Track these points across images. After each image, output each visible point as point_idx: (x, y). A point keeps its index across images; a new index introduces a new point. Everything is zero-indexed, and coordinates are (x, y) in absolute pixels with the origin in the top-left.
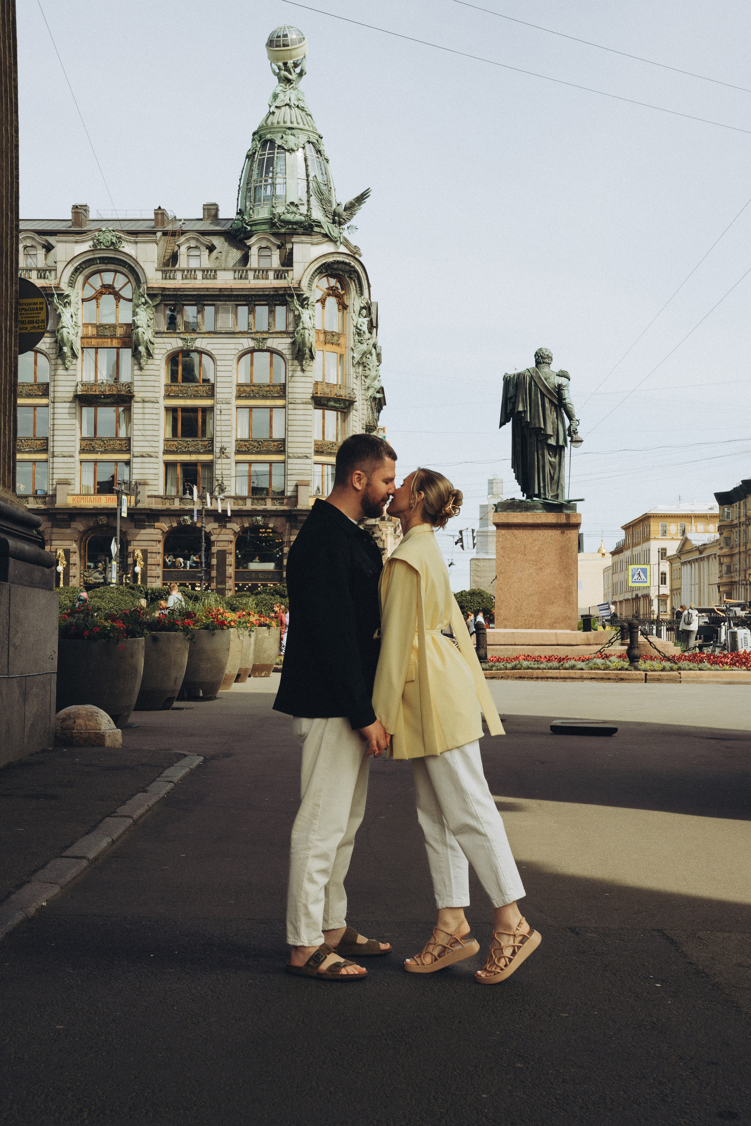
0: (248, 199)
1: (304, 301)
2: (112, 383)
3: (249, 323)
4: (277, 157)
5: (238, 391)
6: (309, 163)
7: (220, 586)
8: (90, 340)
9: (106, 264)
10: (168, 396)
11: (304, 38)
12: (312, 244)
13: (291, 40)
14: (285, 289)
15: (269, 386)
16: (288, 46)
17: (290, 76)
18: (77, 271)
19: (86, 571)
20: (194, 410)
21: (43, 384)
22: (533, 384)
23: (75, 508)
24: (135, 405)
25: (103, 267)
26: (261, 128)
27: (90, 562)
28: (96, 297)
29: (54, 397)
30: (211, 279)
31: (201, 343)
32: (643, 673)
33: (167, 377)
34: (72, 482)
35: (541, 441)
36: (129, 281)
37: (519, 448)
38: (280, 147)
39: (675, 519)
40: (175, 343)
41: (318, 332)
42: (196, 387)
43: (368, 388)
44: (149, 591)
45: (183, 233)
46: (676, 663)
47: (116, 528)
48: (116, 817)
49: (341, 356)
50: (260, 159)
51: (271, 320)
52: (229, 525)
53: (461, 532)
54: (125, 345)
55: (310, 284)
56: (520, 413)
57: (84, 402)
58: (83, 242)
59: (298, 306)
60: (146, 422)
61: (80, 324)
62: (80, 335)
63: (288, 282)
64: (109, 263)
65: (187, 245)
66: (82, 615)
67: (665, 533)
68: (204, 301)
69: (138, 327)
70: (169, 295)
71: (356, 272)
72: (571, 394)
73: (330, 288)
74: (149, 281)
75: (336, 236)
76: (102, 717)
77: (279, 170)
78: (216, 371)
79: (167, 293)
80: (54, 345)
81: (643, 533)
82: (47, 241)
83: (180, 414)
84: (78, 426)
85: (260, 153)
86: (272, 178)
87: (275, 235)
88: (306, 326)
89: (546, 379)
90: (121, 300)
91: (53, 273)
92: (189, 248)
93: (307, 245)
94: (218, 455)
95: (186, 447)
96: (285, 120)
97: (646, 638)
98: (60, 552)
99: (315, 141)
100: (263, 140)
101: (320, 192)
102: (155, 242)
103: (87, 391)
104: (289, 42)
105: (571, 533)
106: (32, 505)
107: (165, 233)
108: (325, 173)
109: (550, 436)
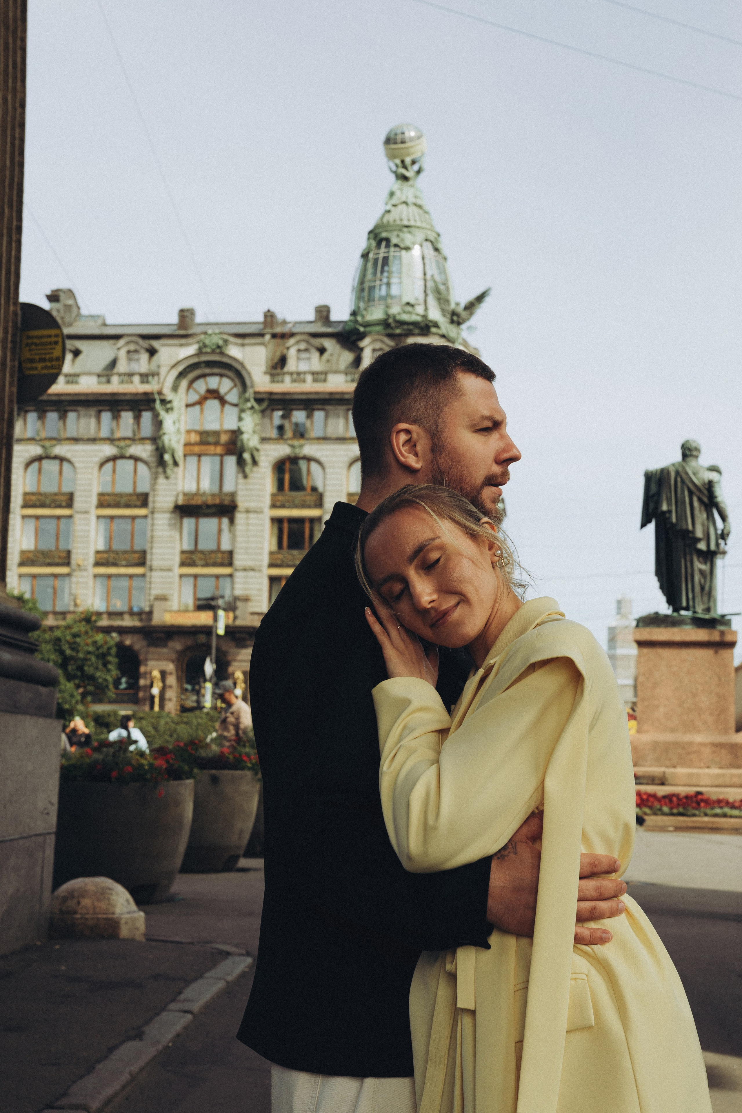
0: (362, 300)
2: (216, 492)
4: (393, 256)
6: (427, 261)
8: (192, 447)
9: (212, 367)
10: (274, 506)
11: (422, 136)
13: (410, 138)
16: (405, 142)
17: (407, 174)
18: (181, 375)
19: (182, 694)
20: (300, 521)
21: (142, 494)
22: (679, 479)
23: (173, 626)
24: (239, 515)
25: (207, 371)
26: (376, 227)
27: (188, 682)
28: (201, 402)
29: (154, 508)
30: (320, 382)
31: (309, 449)
33: (273, 486)
34: (171, 597)
35: (689, 546)
36: (235, 386)
37: (663, 553)
38: (396, 246)
40: (281, 450)
42: (304, 495)
45: (292, 335)
47: (210, 648)
50: (374, 259)
54: (229, 452)
56: (664, 513)
57: (185, 513)
58: (188, 345)
60: (250, 534)
61: (183, 430)
62: (182, 442)
64: (214, 367)
65: (297, 348)
68: (314, 405)
69: (243, 433)
70: (278, 400)
72: (723, 490)
75: (454, 336)
76: (117, 894)
77: (394, 270)
78: (325, 478)
79: (275, 397)
82: (151, 346)
83: (286, 526)
84: (178, 538)
85: (375, 252)
86: (387, 277)
87: (390, 336)
89: (694, 474)
90: (227, 405)
91: (156, 378)
92: (299, 351)
96: (402, 217)
98: (156, 674)
99: (433, 239)
100: (378, 239)
101: (437, 291)
102: (263, 344)
103: (188, 500)
104: (407, 139)
105: (724, 653)
106: (127, 622)
107: (274, 336)
108: (443, 271)
109: (699, 540)
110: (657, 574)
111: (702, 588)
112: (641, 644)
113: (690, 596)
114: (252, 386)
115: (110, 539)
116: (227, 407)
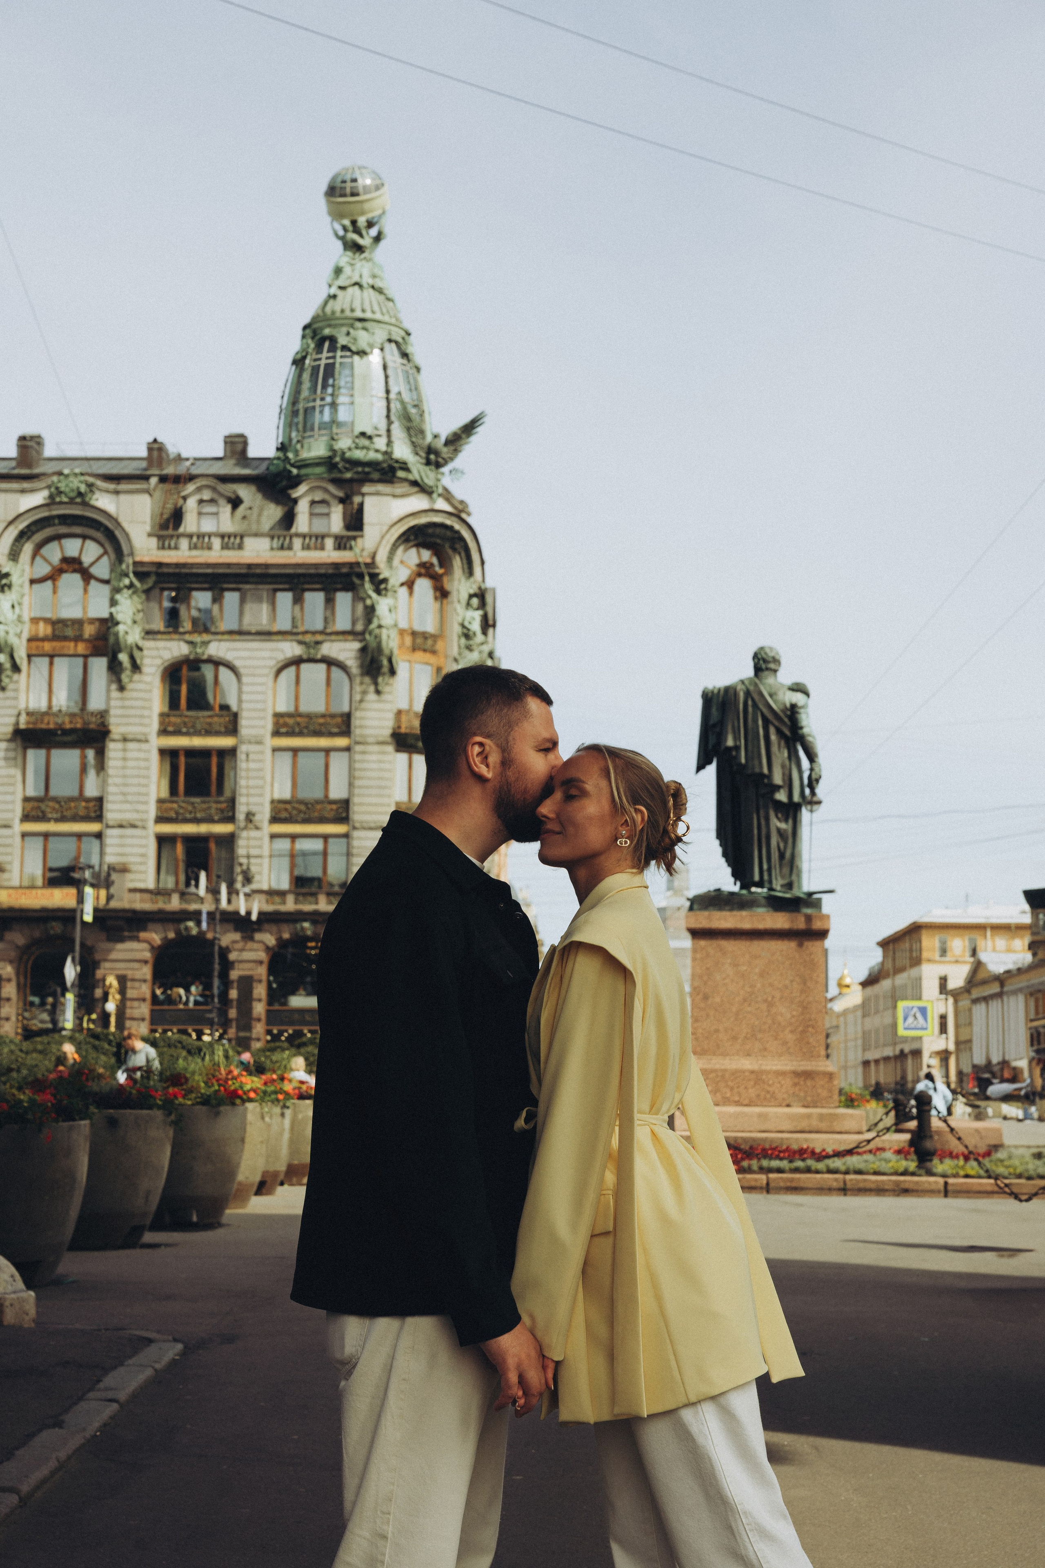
0: (294, 428)
1: (380, 585)
2: (75, 711)
3: (293, 619)
4: (340, 363)
5: (276, 724)
6: (390, 372)
7: (242, 1034)
8: (41, 644)
9: (69, 525)
10: (164, 732)
11: (382, 185)
12: (394, 496)
13: (365, 187)
14: (351, 565)
15: (323, 716)
16: (357, 195)
17: (361, 241)
18: (23, 536)
19: (26, 1010)
20: (205, 753)
22: (750, 703)
23: (11, 910)
24: (112, 745)
25: (63, 530)
26: (315, 319)
27: (34, 994)
28: (53, 576)
30: (233, 548)
31: (217, 649)
32: (941, 1180)
33: (162, 703)
34: (8, 867)
35: (763, 796)
36: (106, 552)
37: (727, 806)
38: (345, 348)
39: (961, 931)
40: (175, 649)
41: (402, 632)
42: (210, 717)
45: (191, 478)
47: (73, 941)
50: (313, 367)
51: (328, 613)
52: (258, 936)
54: (97, 652)
55: (390, 559)
56: (729, 749)
57: (30, 741)
58: (33, 491)
59: (370, 592)
60: (129, 772)
61: (26, 617)
62: (25, 635)
63: (356, 555)
64: (73, 524)
65: (197, 497)
67: (944, 952)
68: (224, 583)
69: (118, 623)
70: (169, 575)
71: (462, 539)
72: (811, 718)
73: (422, 565)
74: (136, 552)
75: (431, 484)
77: (342, 383)
78: (240, 692)
79: (166, 571)
81: (911, 950)
83: (182, 760)
84: (19, 779)
85: (314, 357)
86: (332, 395)
87: (336, 482)
88: (383, 623)
89: (771, 695)
92: (201, 501)
93: (385, 498)
94: (242, 825)
95: (190, 812)
96: (354, 306)
99: (400, 340)
100: (318, 337)
101: (406, 417)
102: (147, 491)
103: (35, 723)
104: (361, 190)
105: (812, 946)
107: (163, 479)
108: (415, 388)
109: (778, 788)
110: (719, 836)
111: (782, 856)
112: (696, 933)
113: (765, 867)
114: (132, 554)
116: (93, 582)
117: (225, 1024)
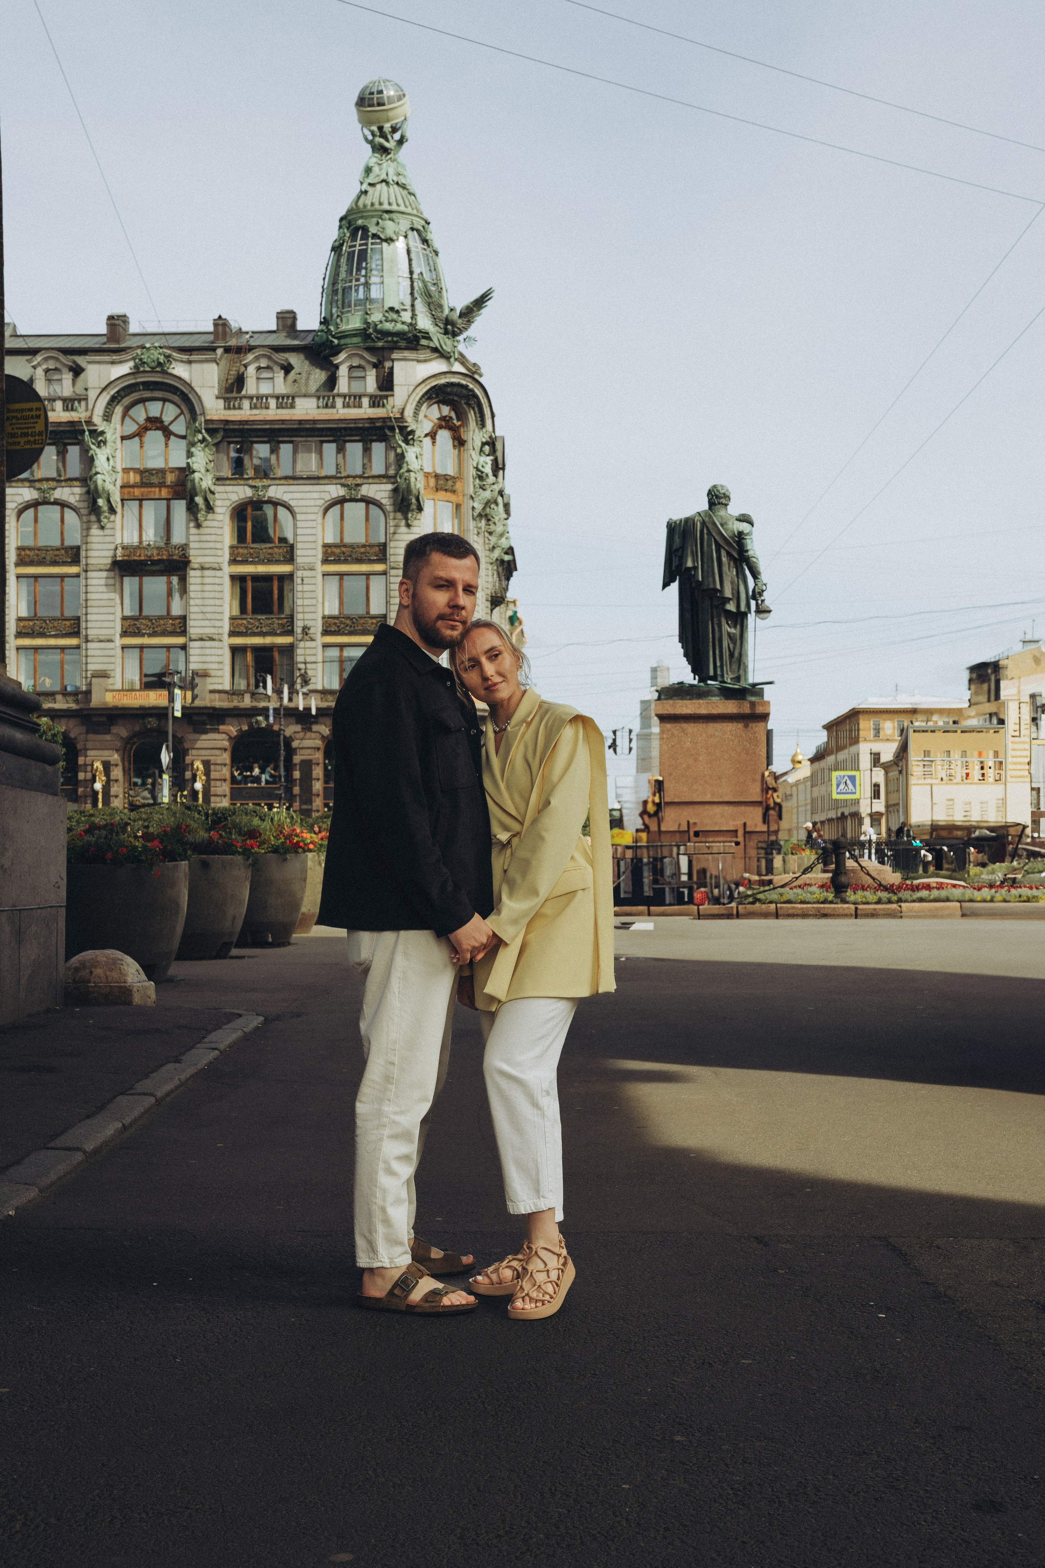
0: (334, 305)
1: (408, 436)
2: (162, 544)
3: (337, 465)
4: (372, 249)
5: (325, 553)
6: (413, 256)
7: (304, 807)
8: (131, 490)
9: (152, 390)
10: (233, 561)
11: (404, 95)
12: (418, 361)
13: (388, 97)
14: (384, 419)
15: (364, 546)
16: (384, 105)
17: (387, 145)
18: (114, 400)
19: (131, 789)
20: (267, 578)
21: (72, 548)
22: (705, 531)
23: (116, 708)
24: (192, 573)
25: (147, 394)
26: (350, 212)
27: (137, 776)
28: (140, 434)
29: (87, 565)
30: (287, 408)
31: (275, 492)
32: (853, 907)
33: (232, 536)
34: (112, 673)
35: (717, 607)
36: (182, 413)
37: (688, 616)
38: (375, 236)
39: (892, 715)
40: (241, 492)
41: (427, 475)
42: (270, 548)
43: (494, 548)
44: (210, 812)
45: (251, 349)
46: (895, 894)
47: (167, 733)
48: (133, 1094)
49: (458, 507)
50: (349, 253)
51: (366, 460)
52: (315, 728)
53: (614, 732)
54: (178, 496)
55: (416, 414)
56: (689, 569)
57: (125, 570)
58: (121, 362)
59: (400, 442)
60: (206, 595)
61: (119, 468)
62: (119, 483)
63: (387, 411)
64: (155, 389)
65: (256, 365)
66: (104, 833)
67: (877, 731)
68: (280, 436)
69: (194, 472)
70: (234, 430)
71: (476, 396)
72: (755, 543)
73: (442, 418)
74: (207, 412)
75: (449, 350)
76: (128, 965)
77: (374, 266)
78: (295, 527)
79: (231, 427)
80: (85, 497)
81: (851, 732)
82: (74, 362)
83: (249, 584)
84: (118, 601)
85: (349, 244)
86: (365, 276)
87: (370, 350)
88: (411, 468)
89: (722, 525)
90: (172, 437)
91: (83, 403)
92: (259, 368)
93: (411, 363)
94: (300, 637)
95: (258, 627)
96: (382, 200)
97: (857, 861)
98: (98, 765)
99: (420, 228)
100: (352, 227)
101: (427, 294)
102: (214, 361)
103: (129, 556)
104: (386, 100)
105: (757, 726)
106: (60, 704)
107: (228, 350)
108: (434, 269)
109: (728, 600)
110: (681, 640)
111: (732, 655)
112: (663, 718)
113: (718, 664)
114: (204, 413)
115: (34, 603)
116: (173, 439)
117: (291, 799)
